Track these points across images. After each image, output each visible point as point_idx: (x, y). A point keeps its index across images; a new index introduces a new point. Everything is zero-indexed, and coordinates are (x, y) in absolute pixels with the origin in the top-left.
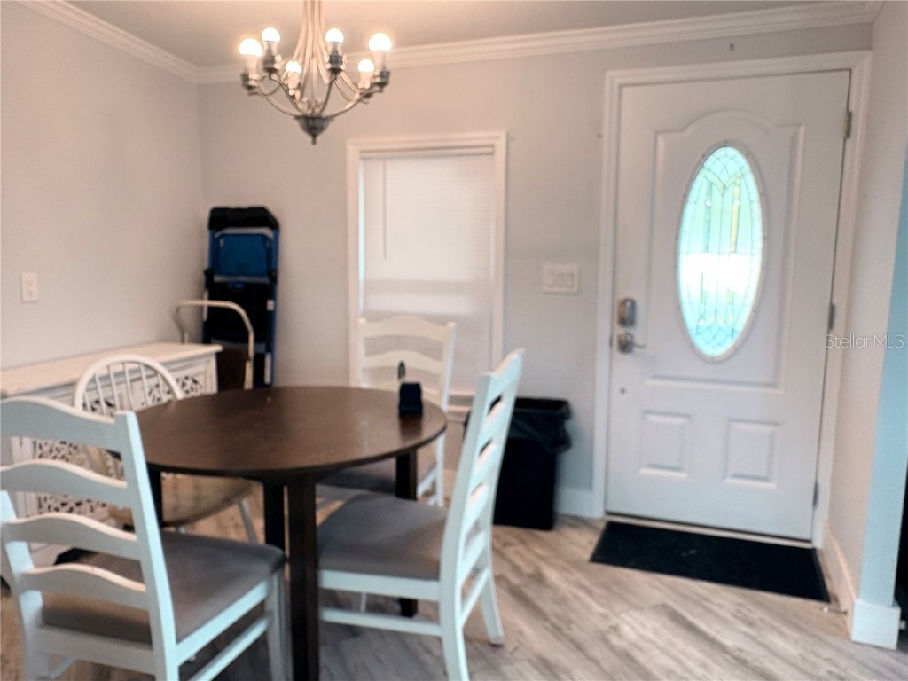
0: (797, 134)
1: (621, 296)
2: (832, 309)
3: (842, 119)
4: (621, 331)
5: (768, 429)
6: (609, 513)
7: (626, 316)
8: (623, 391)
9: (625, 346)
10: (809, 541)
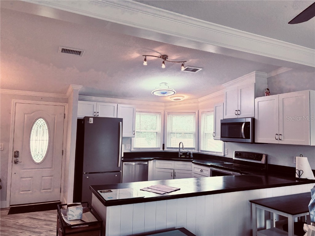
0: (55, 117)
1: (15, 150)
2: (63, 151)
3: (63, 115)
4: (14, 159)
5: (50, 177)
6: (10, 206)
7: (16, 155)
8: (15, 173)
9: (16, 162)
10: (59, 201)
